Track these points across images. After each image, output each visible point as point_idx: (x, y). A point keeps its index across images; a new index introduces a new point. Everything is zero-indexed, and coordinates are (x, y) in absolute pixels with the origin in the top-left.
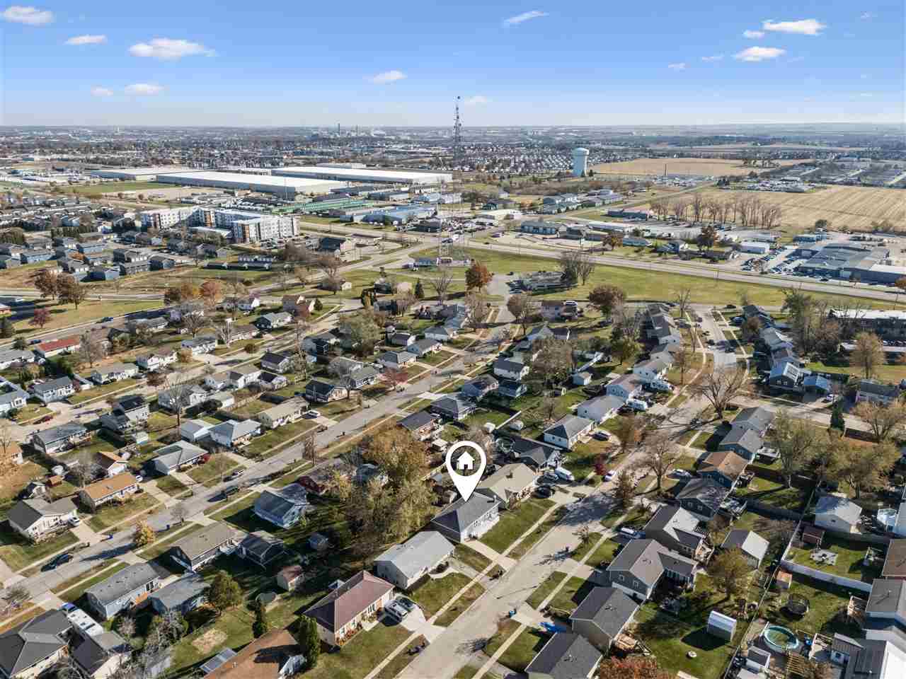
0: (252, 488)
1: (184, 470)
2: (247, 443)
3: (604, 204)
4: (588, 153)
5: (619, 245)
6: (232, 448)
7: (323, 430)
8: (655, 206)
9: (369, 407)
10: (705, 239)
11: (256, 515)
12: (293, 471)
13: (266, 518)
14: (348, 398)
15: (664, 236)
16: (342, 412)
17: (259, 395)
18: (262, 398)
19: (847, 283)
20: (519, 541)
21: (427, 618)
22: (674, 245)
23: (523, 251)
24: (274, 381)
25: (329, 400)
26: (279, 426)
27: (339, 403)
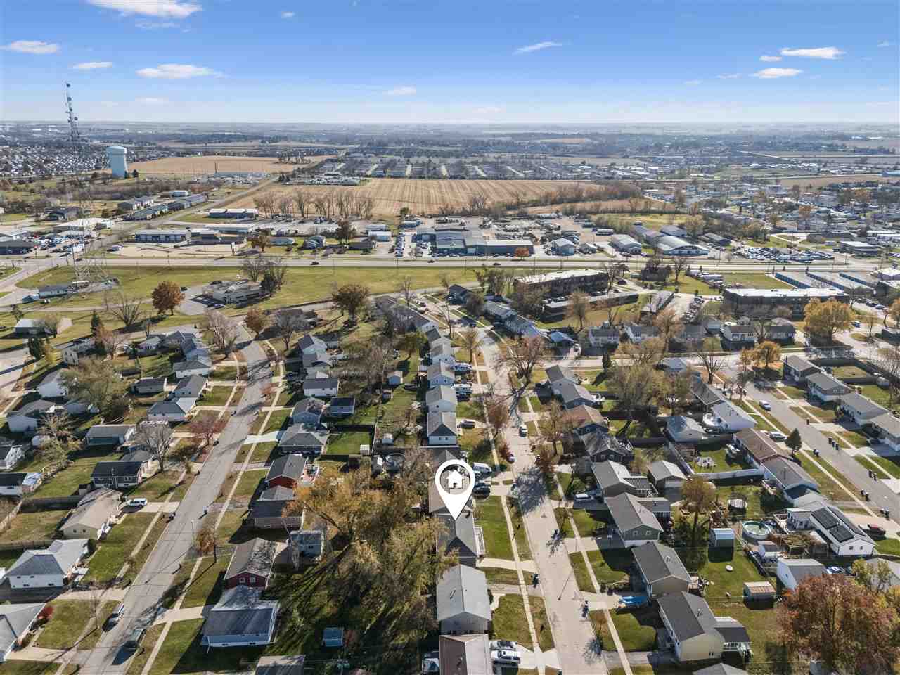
0: (159, 621)
1: (25, 644)
2: (83, 571)
3: (191, 205)
4: (126, 152)
5: (269, 246)
6: (69, 584)
7: (172, 518)
8: (259, 204)
9: (199, 473)
10: (344, 232)
11: (211, 647)
12: (192, 576)
13: (230, 644)
14: (161, 471)
15: (291, 232)
16: (171, 489)
17: (18, 508)
18: (24, 509)
19: (475, 257)
20: (514, 543)
21: (532, 649)
22: (318, 241)
23: (173, 263)
24: (25, 482)
25: (139, 480)
26: (103, 533)
27: (156, 480)
